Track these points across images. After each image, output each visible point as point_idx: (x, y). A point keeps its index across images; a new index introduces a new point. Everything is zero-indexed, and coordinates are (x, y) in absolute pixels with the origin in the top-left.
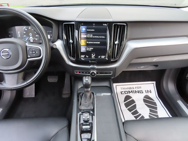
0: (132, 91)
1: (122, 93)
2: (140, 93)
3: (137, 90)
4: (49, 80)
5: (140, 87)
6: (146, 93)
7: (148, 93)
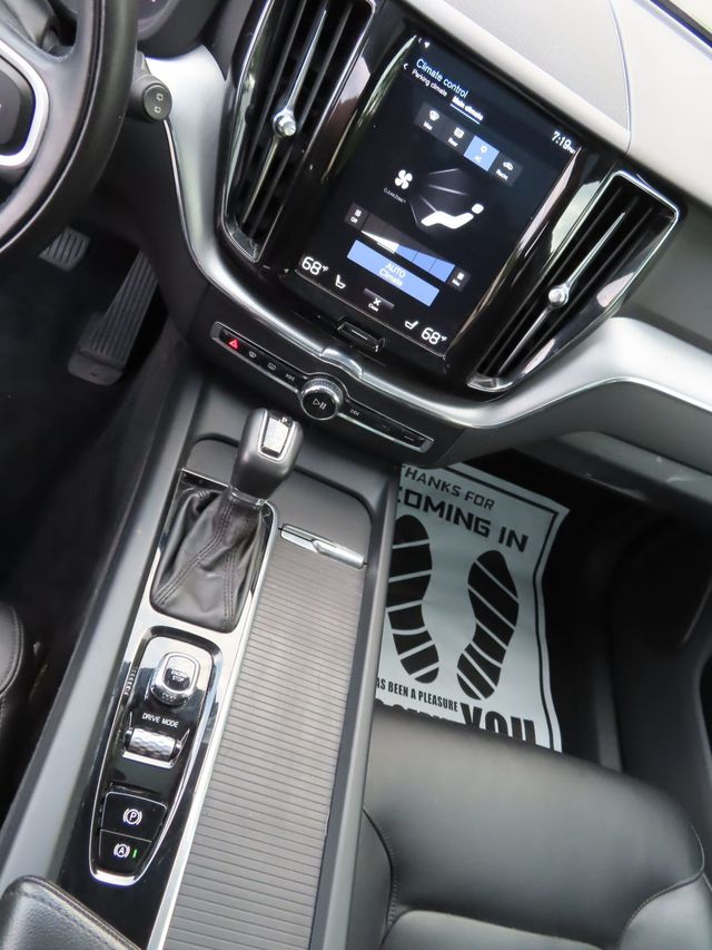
0: (442, 505)
3: (468, 508)
5: (489, 504)
6: (501, 541)
7: (509, 544)
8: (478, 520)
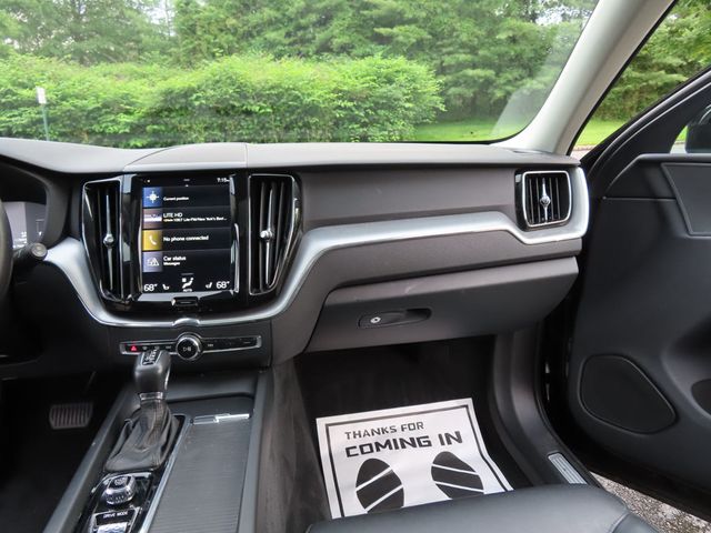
0: (388, 442)
1: (352, 452)
2: (421, 445)
3: (407, 436)
4: (52, 423)
5: (420, 425)
6: (443, 444)
7: (449, 443)
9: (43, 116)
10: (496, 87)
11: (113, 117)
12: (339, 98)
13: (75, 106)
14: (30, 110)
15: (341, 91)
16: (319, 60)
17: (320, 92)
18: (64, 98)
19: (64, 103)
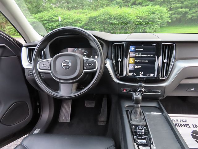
0: (176, 124)
2: (187, 127)
3: (182, 123)
5: (186, 121)
7: (196, 127)
8: (186, 125)
9: (60, 24)
10: (189, 15)
11: (76, 24)
12: (138, 19)
13: (67, 21)
14: (57, 22)
15: (138, 17)
16: (132, 7)
17: (132, 17)
18: (65, 19)
19: (65, 20)
